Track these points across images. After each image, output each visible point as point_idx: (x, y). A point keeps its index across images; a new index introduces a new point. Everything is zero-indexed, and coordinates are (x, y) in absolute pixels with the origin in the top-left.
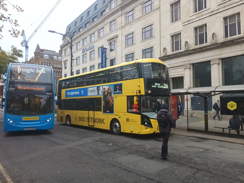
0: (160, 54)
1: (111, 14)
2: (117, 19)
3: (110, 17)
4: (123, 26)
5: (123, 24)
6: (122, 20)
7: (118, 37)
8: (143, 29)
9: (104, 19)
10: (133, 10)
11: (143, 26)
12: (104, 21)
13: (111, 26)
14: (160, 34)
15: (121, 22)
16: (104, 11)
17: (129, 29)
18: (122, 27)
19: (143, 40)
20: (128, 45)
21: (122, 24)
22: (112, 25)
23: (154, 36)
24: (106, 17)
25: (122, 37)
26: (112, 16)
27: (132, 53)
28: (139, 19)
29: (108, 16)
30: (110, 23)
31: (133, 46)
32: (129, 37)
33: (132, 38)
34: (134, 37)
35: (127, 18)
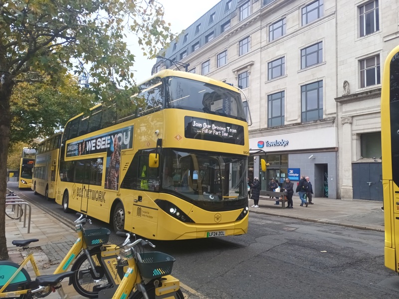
0: (337, 92)
1: (241, 28)
2: (253, 36)
3: (240, 32)
4: (264, 47)
5: (264, 44)
6: (261, 36)
7: (254, 65)
8: (301, 50)
9: (228, 35)
10: (283, 19)
11: (303, 45)
12: (228, 39)
13: (241, 48)
14: (337, 57)
15: (259, 39)
16: (229, 22)
17: (275, 52)
18: (261, 48)
19: (301, 68)
20: (272, 78)
21: (261, 43)
22: (243, 45)
23: (323, 61)
24: (232, 33)
25: (261, 65)
26: (243, 30)
27: (280, 91)
28: (295, 33)
29: (237, 30)
30: (240, 42)
31: (283, 80)
32: (275, 64)
33: (281, 65)
34: (285, 64)
35: (271, 33)
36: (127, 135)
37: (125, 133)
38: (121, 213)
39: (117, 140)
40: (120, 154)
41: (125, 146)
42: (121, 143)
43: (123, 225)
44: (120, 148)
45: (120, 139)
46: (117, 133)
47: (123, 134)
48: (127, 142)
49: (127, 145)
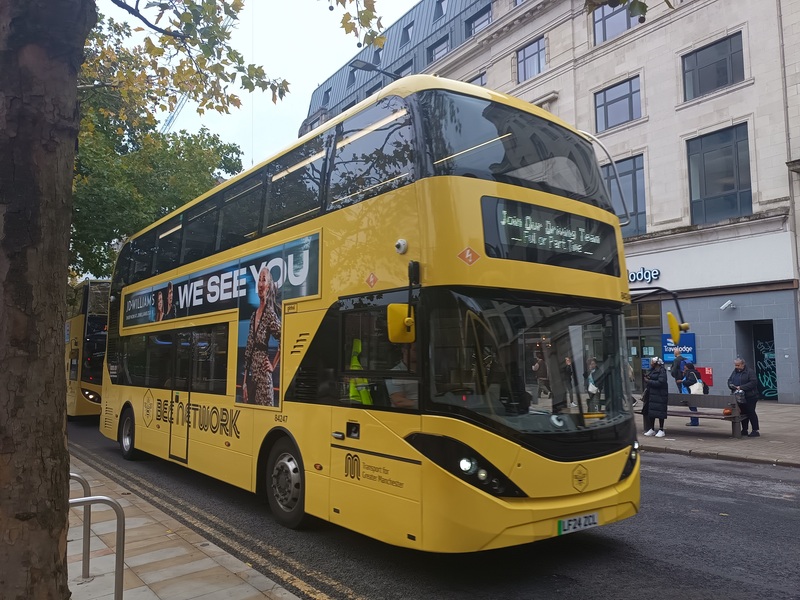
0: (789, 149)
1: (520, 19)
2: (551, 35)
3: (519, 27)
4: (584, 57)
5: (579, 52)
6: (573, 34)
7: (559, 101)
8: (684, 57)
9: (490, 39)
12: (488, 48)
13: (521, 65)
14: (784, 66)
15: (569, 41)
16: (488, 9)
17: (611, 67)
18: (576, 61)
19: (685, 100)
20: (607, 127)
21: (574, 49)
22: (525, 59)
24: (499, 32)
25: (576, 100)
26: (525, 24)
27: (630, 155)
28: (665, 20)
29: (510, 26)
30: (517, 51)
31: (637, 129)
32: (612, 95)
33: (630, 96)
34: (642, 92)
35: (599, 26)
36: (298, 261)
37: (291, 258)
38: (291, 466)
39: (268, 277)
40: (278, 312)
41: (294, 291)
42: (280, 283)
43: (300, 499)
44: (279, 295)
45: (276, 272)
46: (267, 258)
47: (286, 261)
48: (299, 278)
49: (299, 287)
